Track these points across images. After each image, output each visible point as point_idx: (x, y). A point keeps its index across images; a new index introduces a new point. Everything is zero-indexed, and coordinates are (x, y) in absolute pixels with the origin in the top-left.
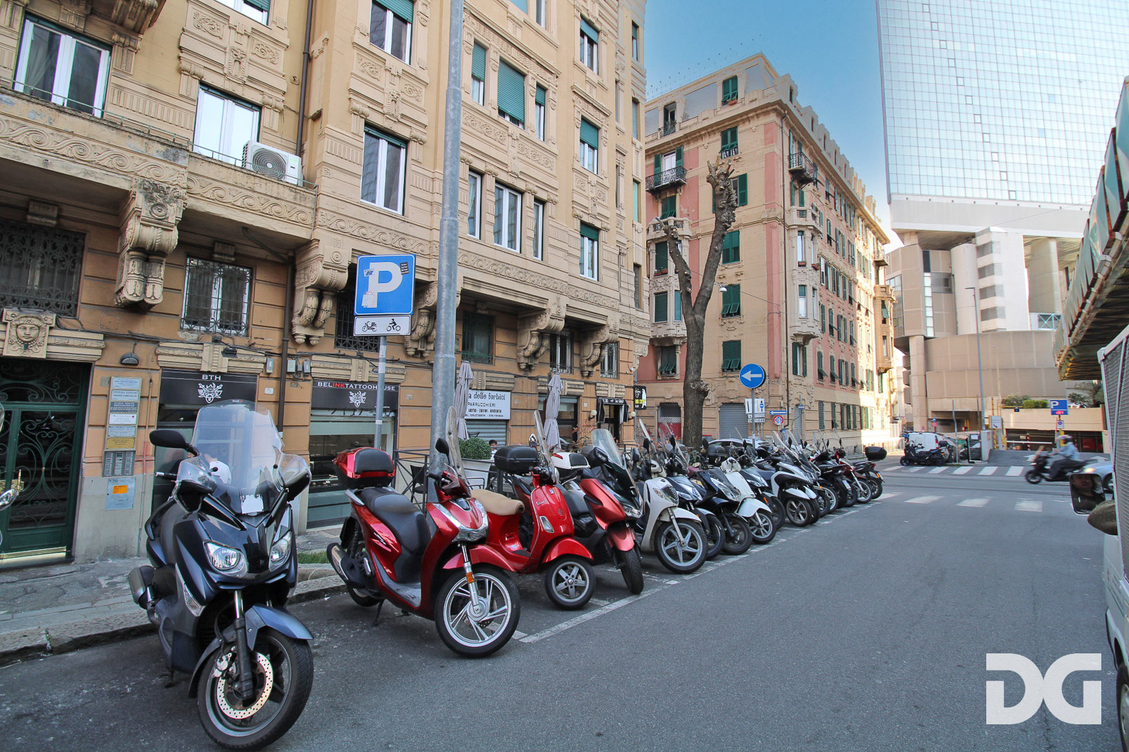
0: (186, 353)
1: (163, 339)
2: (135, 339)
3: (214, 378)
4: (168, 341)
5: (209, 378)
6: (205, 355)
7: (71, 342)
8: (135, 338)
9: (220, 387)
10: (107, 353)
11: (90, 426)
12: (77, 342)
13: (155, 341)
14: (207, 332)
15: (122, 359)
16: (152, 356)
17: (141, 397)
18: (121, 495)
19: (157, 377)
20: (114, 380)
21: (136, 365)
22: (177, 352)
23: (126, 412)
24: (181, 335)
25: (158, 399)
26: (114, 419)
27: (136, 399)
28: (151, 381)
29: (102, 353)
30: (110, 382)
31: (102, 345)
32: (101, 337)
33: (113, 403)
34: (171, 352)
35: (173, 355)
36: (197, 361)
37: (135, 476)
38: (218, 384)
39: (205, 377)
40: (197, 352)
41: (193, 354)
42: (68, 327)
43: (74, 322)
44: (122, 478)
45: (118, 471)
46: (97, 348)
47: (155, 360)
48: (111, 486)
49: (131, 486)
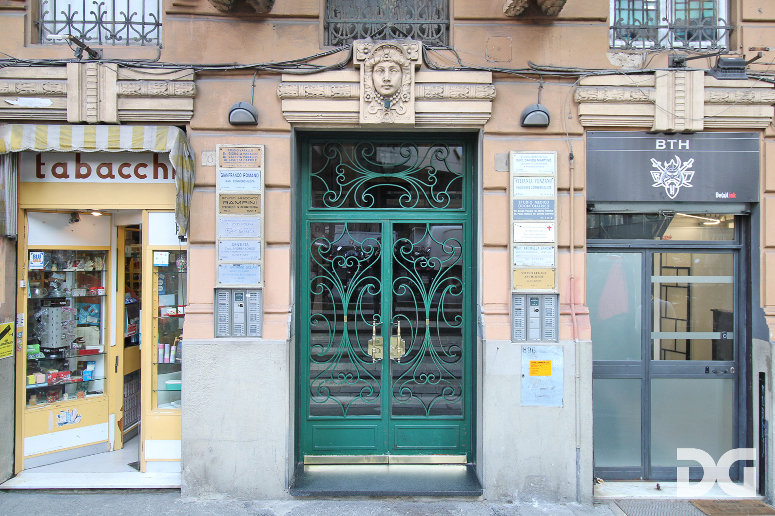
0: (627, 95)
1: (586, 70)
2: (539, 77)
3: (676, 144)
4: (593, 73)
5: (668, 144)
6: (660, 95)
7: (448, 91)
8: (538, 74)
9: (689, 164)
10: (500, 107)
11: (486, 246)
12: (455, 91)
13: (570, 76)
14: (658, 48)
15: (524, 118)
16: (569, 107)
17: (559, 190)
18: (543, 378)
19: (579, 147)
20: (515, 157)
21: (545, 126)
22: (611, 94)
23: (536, 218)
24: (614, 61)
25: (584, 193)
26: (523, 231)
27: (550, 192)
28: (571, 157)
29: (493, 107)
30: (508, 163)
31: (490, 91)
32: (487, 77)
33: (516, 202)
34: (600, 95)
35: (604, 101)
36: (645, 110)
37: (561, 343)
38: (684, 157)
39: (660, 144)
40: (645, 90)
41: (638, 95)
42: (441, 65)
43: (447, 54)
44: (540, 346)
45: (534, 333)
46: (483, 99)
47: (574, 116)
48: (526, 360)
49: (557, 362)
